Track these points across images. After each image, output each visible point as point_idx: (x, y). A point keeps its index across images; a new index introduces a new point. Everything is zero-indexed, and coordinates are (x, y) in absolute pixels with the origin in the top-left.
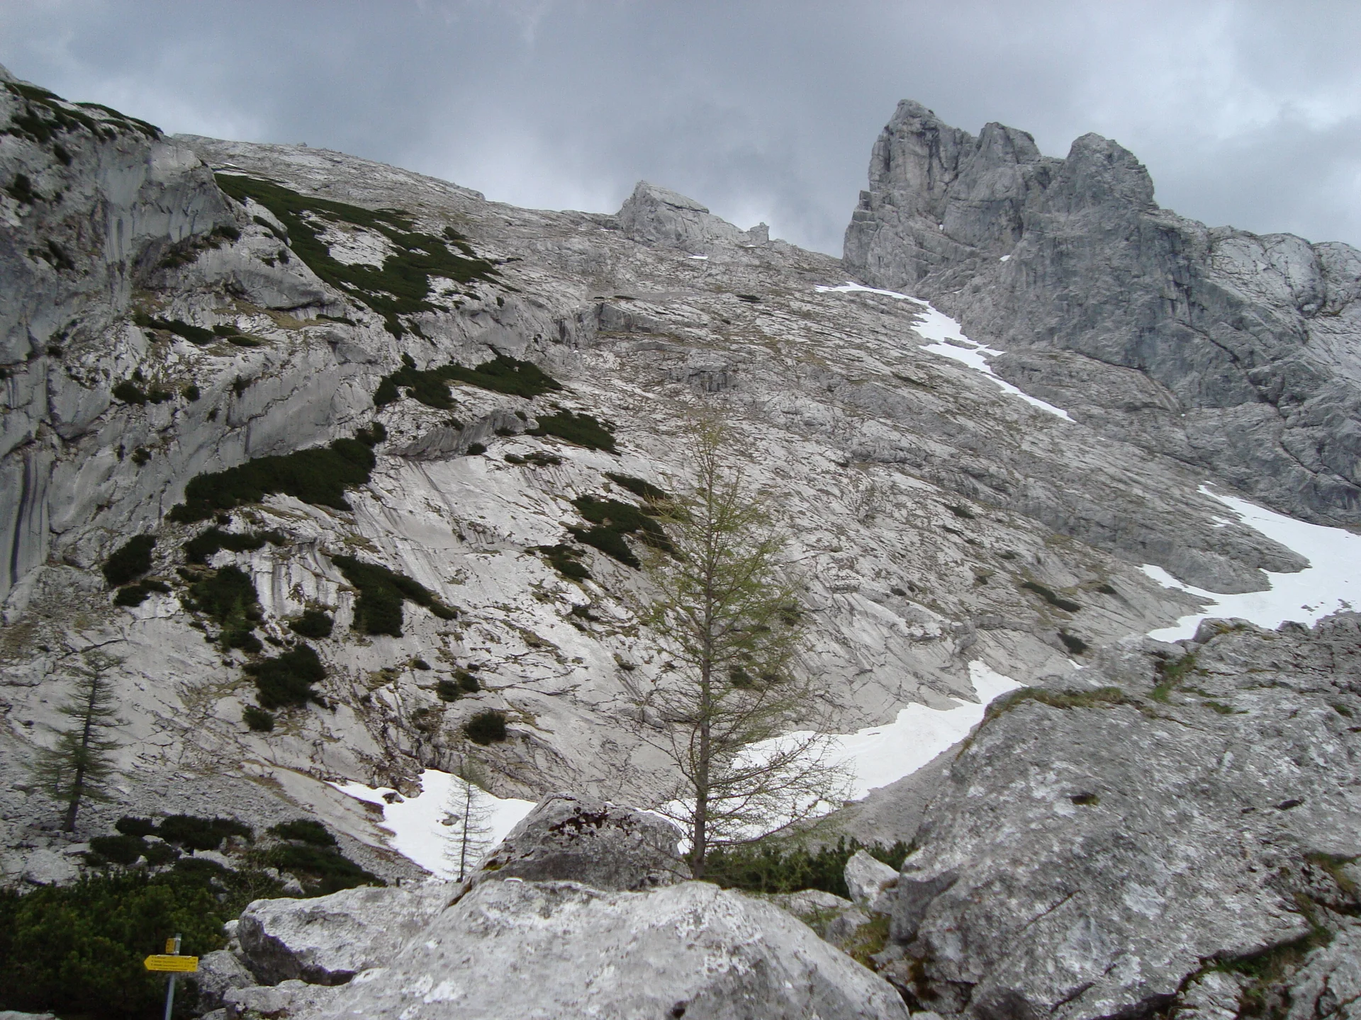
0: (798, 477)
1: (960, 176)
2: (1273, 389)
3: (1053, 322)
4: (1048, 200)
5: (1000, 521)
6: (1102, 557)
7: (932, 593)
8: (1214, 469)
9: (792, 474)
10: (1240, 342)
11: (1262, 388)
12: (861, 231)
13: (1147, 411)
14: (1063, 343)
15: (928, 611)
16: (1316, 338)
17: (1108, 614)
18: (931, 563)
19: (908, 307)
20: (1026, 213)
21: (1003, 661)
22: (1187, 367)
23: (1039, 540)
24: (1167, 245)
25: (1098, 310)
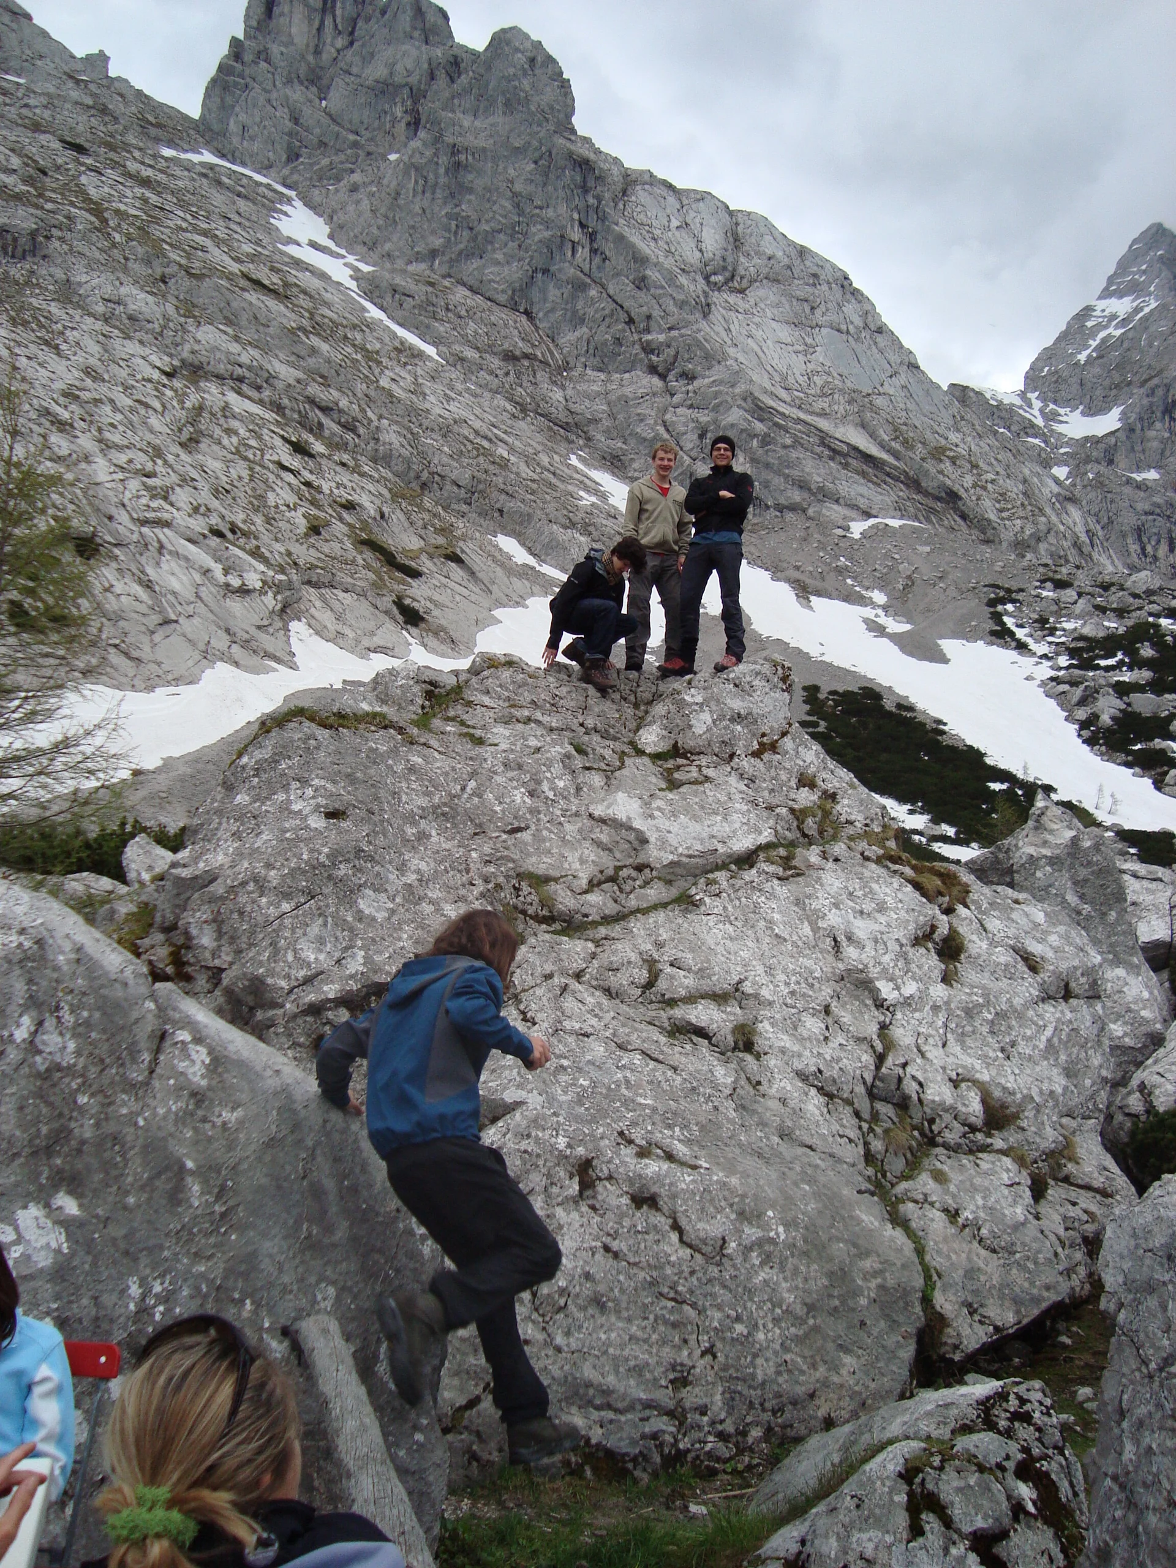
0: (113, 381)
1: (356, 45)
2: (665, 361)
3: (437, 242)
4: (453, 97)
5: (343, 465)
6: (453, 520)
7: (256, 538)
8: (589, 439)
9: (106, 377)
10: (639, 303)
11: (654, 358)
12: (226, 88)
13: (526, 363)
14: (445, 269)
15: (249, 559)
16: (717, 314)
17: (452, 584)
18: (258, 503)
19: (270, 194)
20: (425, 107)
21: (329, 626)
22: (578, 320)
23: (385, 492)
24: (578, 178)
25: (489, 237)
